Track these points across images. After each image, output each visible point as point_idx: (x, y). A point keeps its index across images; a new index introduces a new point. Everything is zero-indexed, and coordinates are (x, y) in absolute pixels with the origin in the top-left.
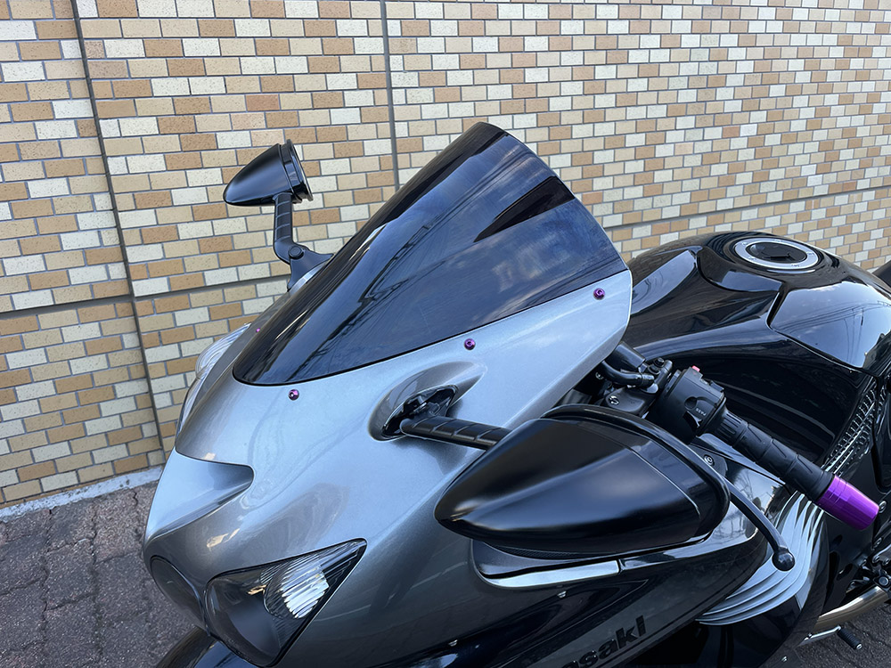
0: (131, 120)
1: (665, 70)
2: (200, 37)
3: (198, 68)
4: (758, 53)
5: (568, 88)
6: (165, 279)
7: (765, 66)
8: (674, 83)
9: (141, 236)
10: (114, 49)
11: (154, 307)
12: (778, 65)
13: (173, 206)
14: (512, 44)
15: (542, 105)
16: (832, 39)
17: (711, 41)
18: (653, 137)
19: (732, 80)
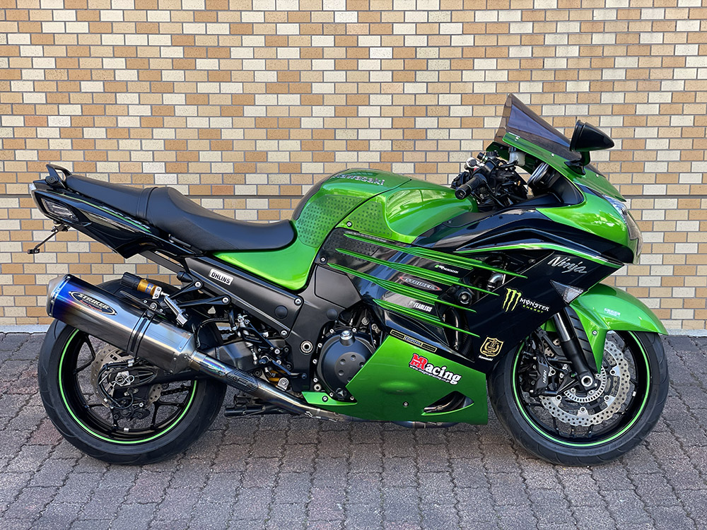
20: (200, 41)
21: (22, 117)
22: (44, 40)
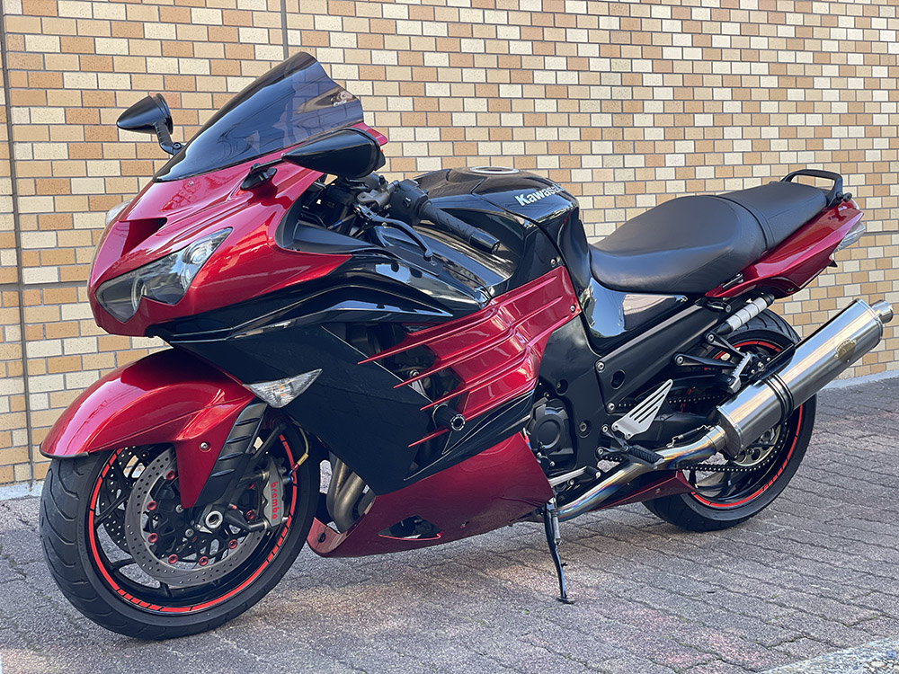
0: (42, 109)
1: (573, 93)
2: (112, 37)
3: (107, 65)
4: (678, 80)
5: (471, 104)
6: (56, 268)
7: (687, 94)
8: (585, 106)
9: (38, 222)
10: (33, 43)
11: (42, 298)
12: (700, 94)
13: (71, 194)
14: (411, 57)
15: (445, 120)
16: (762, 68)
17: (622, 65)
18: (567, 162)
19: (649, 106)
20: (792, 70)
21: (643, 156)
22: (664, 67)
